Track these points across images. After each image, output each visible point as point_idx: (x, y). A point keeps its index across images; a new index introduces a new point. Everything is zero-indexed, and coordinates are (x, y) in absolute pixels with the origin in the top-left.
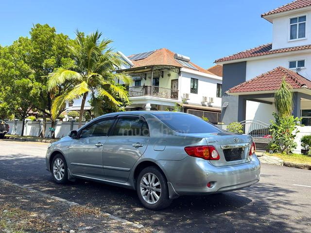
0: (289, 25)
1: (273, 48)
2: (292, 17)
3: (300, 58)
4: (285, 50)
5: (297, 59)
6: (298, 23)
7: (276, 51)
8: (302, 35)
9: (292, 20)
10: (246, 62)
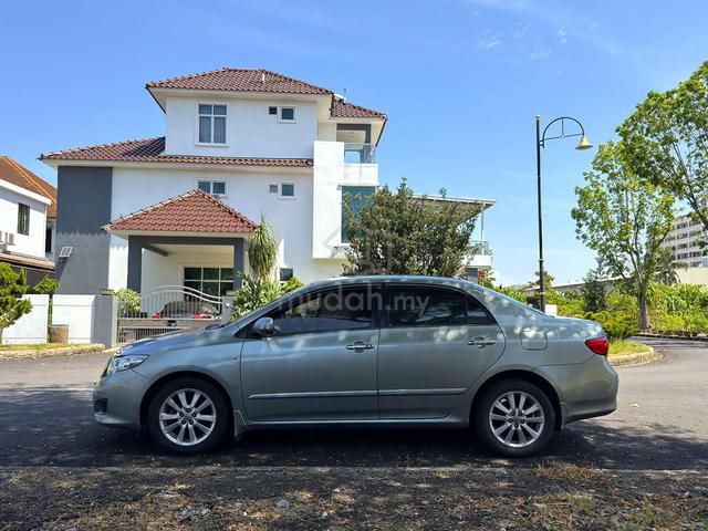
0: (197, 116)
1: (168, 151)
2: (202, 102)
3: (219, 178)
4: (192, 160)
5: (212, 178)
6: (213, 116)
7: (174, 158)
8: (221, 138)
9: (202, 108)
10: (111, 169)
